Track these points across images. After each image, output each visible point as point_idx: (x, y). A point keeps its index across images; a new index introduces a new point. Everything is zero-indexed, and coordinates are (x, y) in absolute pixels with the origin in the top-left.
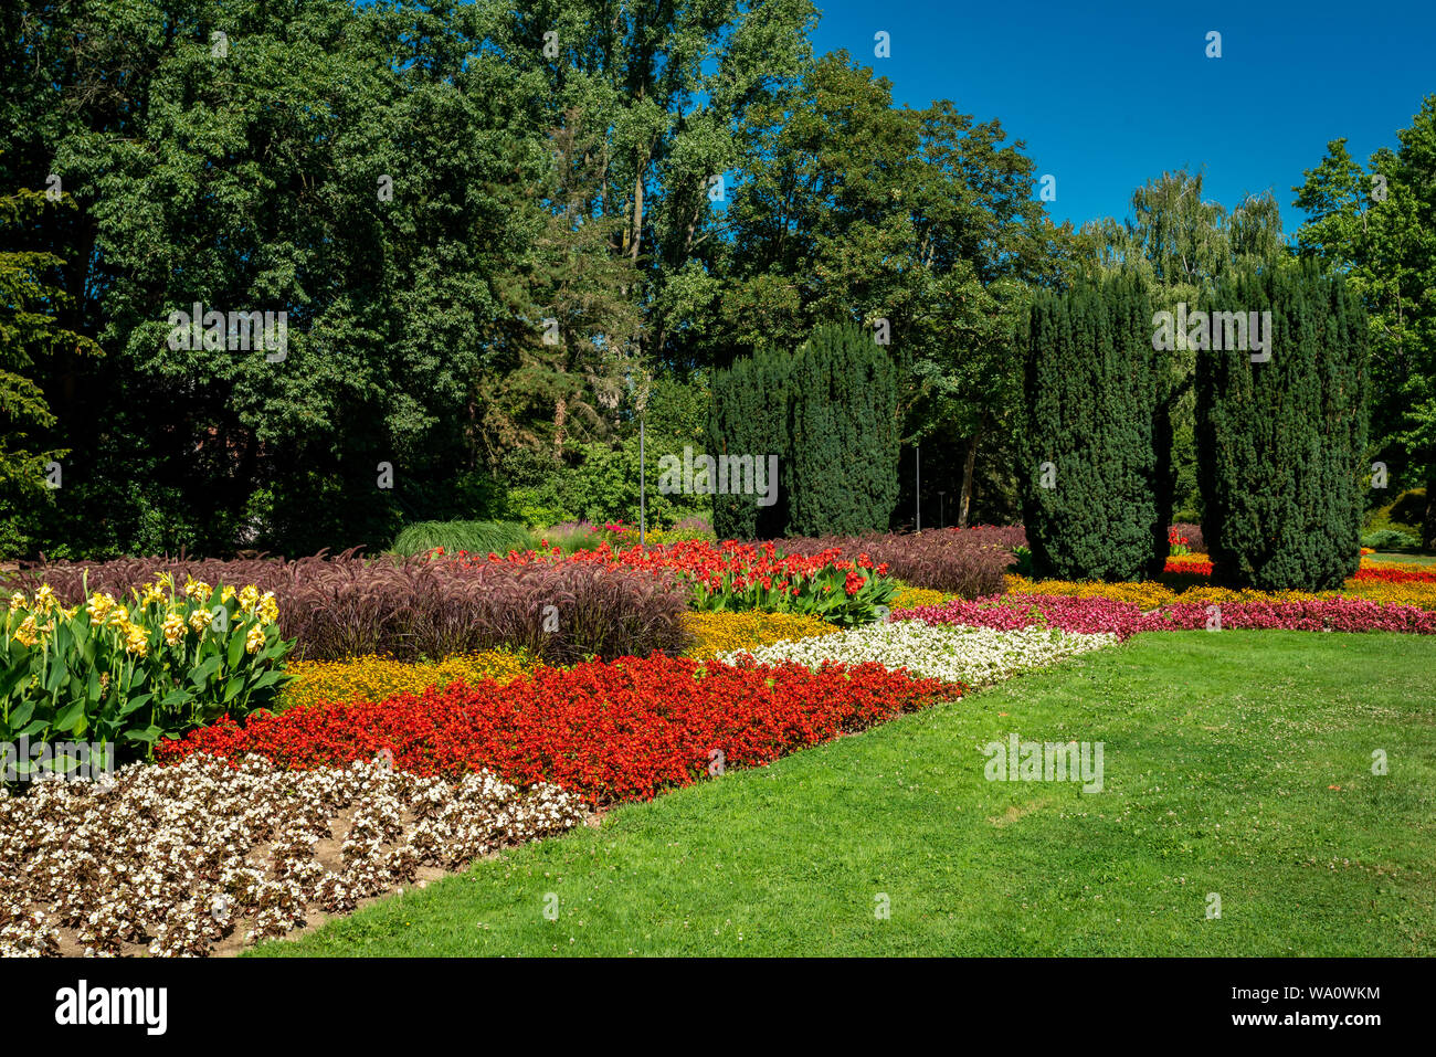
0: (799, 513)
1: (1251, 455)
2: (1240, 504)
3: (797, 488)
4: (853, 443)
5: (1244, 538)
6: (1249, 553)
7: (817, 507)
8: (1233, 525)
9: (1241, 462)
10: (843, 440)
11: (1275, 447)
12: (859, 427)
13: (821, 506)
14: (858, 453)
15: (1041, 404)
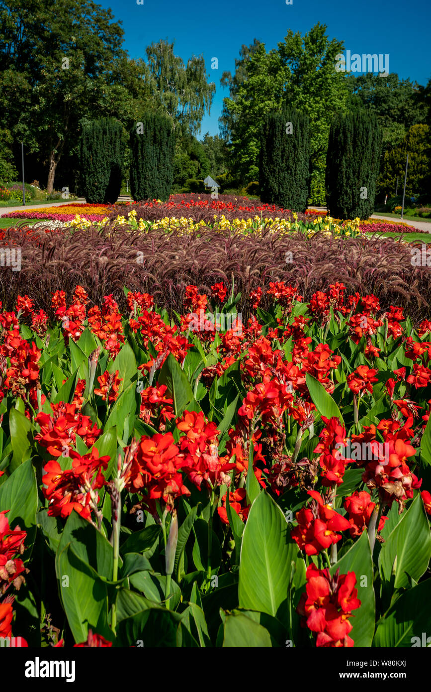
0: (139, 188)
1: (351, 175)
2: (346, 192)
3: (139, 178)
4: (162, 162)
5: (346, 203)
6: (347, 208)
7: (147, 186)
8: (343, 199)
9: (348, 178)
10: (159, 160)
11: (359, 173)
12: (164, 155)
13: (149, 185)
14: (164, 165)
15: (275, 154)
